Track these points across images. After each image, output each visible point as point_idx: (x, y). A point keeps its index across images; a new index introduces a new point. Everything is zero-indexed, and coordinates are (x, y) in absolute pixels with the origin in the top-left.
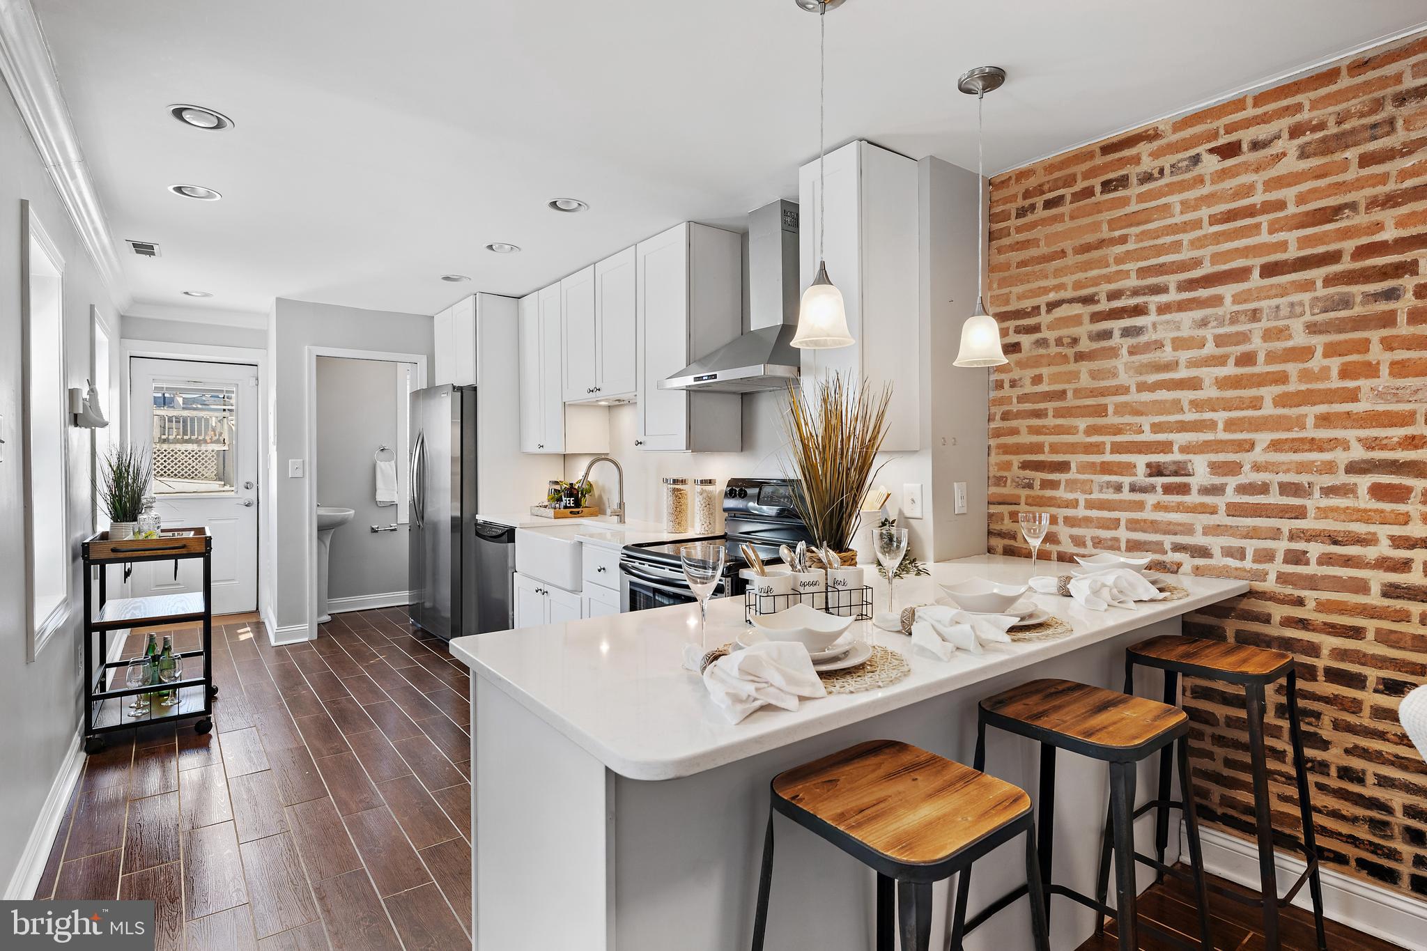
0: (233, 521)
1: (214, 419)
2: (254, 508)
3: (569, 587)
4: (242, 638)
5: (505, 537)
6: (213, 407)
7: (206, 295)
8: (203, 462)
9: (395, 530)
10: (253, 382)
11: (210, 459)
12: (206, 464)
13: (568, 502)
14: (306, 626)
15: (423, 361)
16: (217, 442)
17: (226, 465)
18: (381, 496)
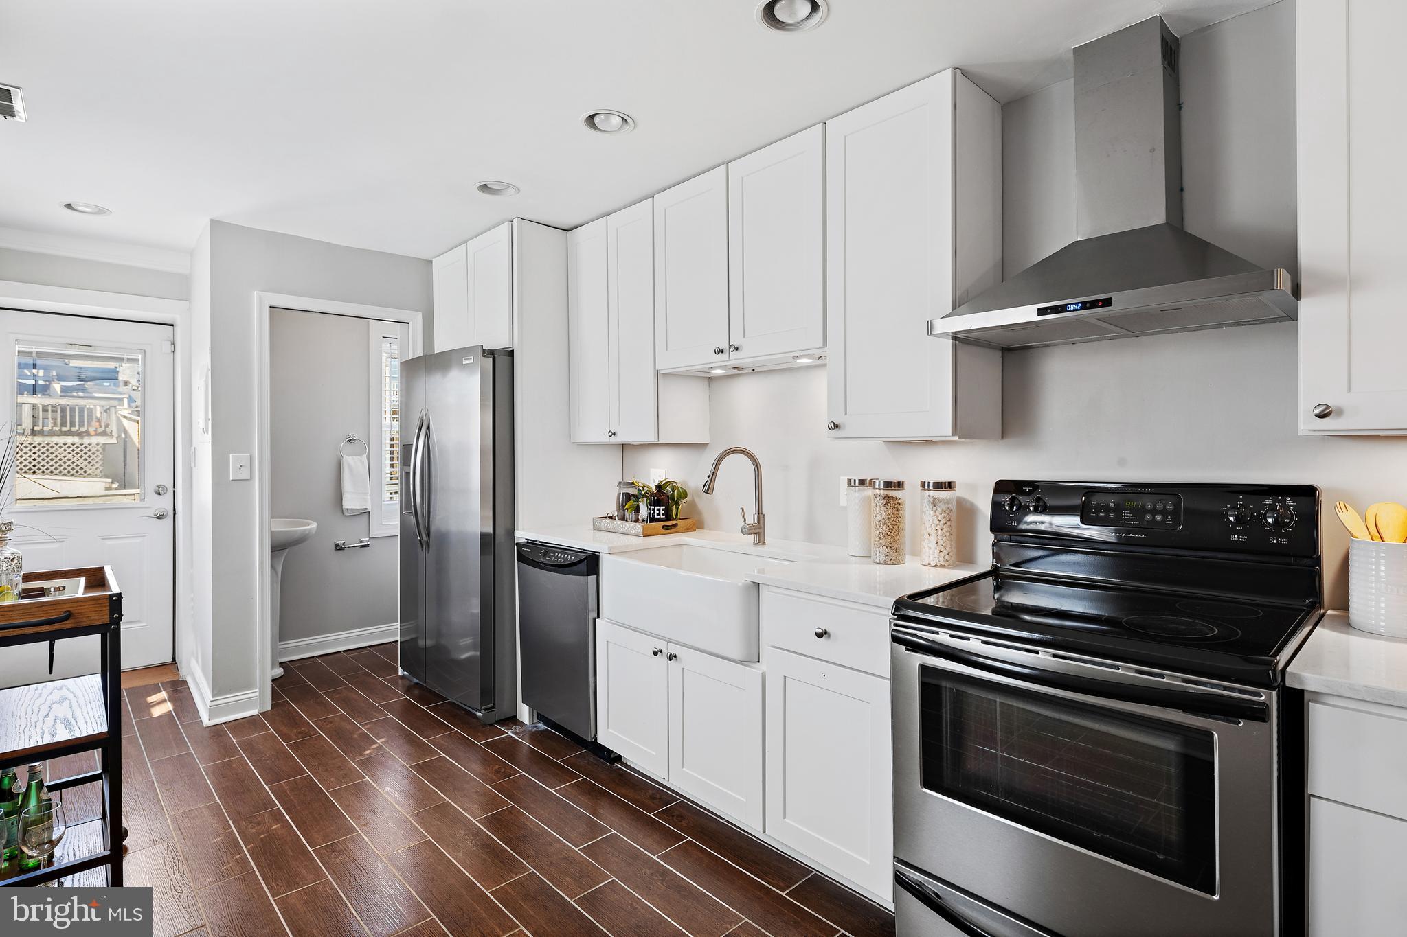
0: (139, 540)
1: (98, 408)
2: (170, 520)
3: (736, 655)
4: (157, 712)
5: (583, 566)
6: (96, 395)
7: (101, 211)
8: (86, 456)
9: (368, 545)
10: (169, 348)
11: (94, 454)
12: (90, 460)
13: (656, 512)
14: (255, 693)
15: (416, 320)
16: (104, 434)
17: (128, 462)
18: (350, 502)
